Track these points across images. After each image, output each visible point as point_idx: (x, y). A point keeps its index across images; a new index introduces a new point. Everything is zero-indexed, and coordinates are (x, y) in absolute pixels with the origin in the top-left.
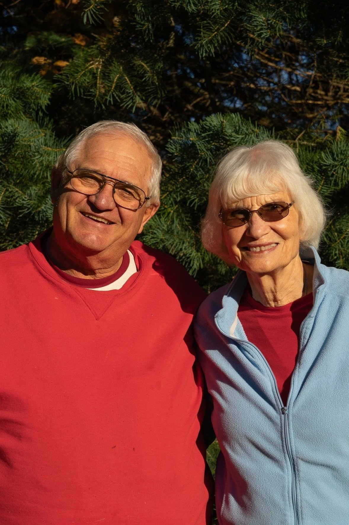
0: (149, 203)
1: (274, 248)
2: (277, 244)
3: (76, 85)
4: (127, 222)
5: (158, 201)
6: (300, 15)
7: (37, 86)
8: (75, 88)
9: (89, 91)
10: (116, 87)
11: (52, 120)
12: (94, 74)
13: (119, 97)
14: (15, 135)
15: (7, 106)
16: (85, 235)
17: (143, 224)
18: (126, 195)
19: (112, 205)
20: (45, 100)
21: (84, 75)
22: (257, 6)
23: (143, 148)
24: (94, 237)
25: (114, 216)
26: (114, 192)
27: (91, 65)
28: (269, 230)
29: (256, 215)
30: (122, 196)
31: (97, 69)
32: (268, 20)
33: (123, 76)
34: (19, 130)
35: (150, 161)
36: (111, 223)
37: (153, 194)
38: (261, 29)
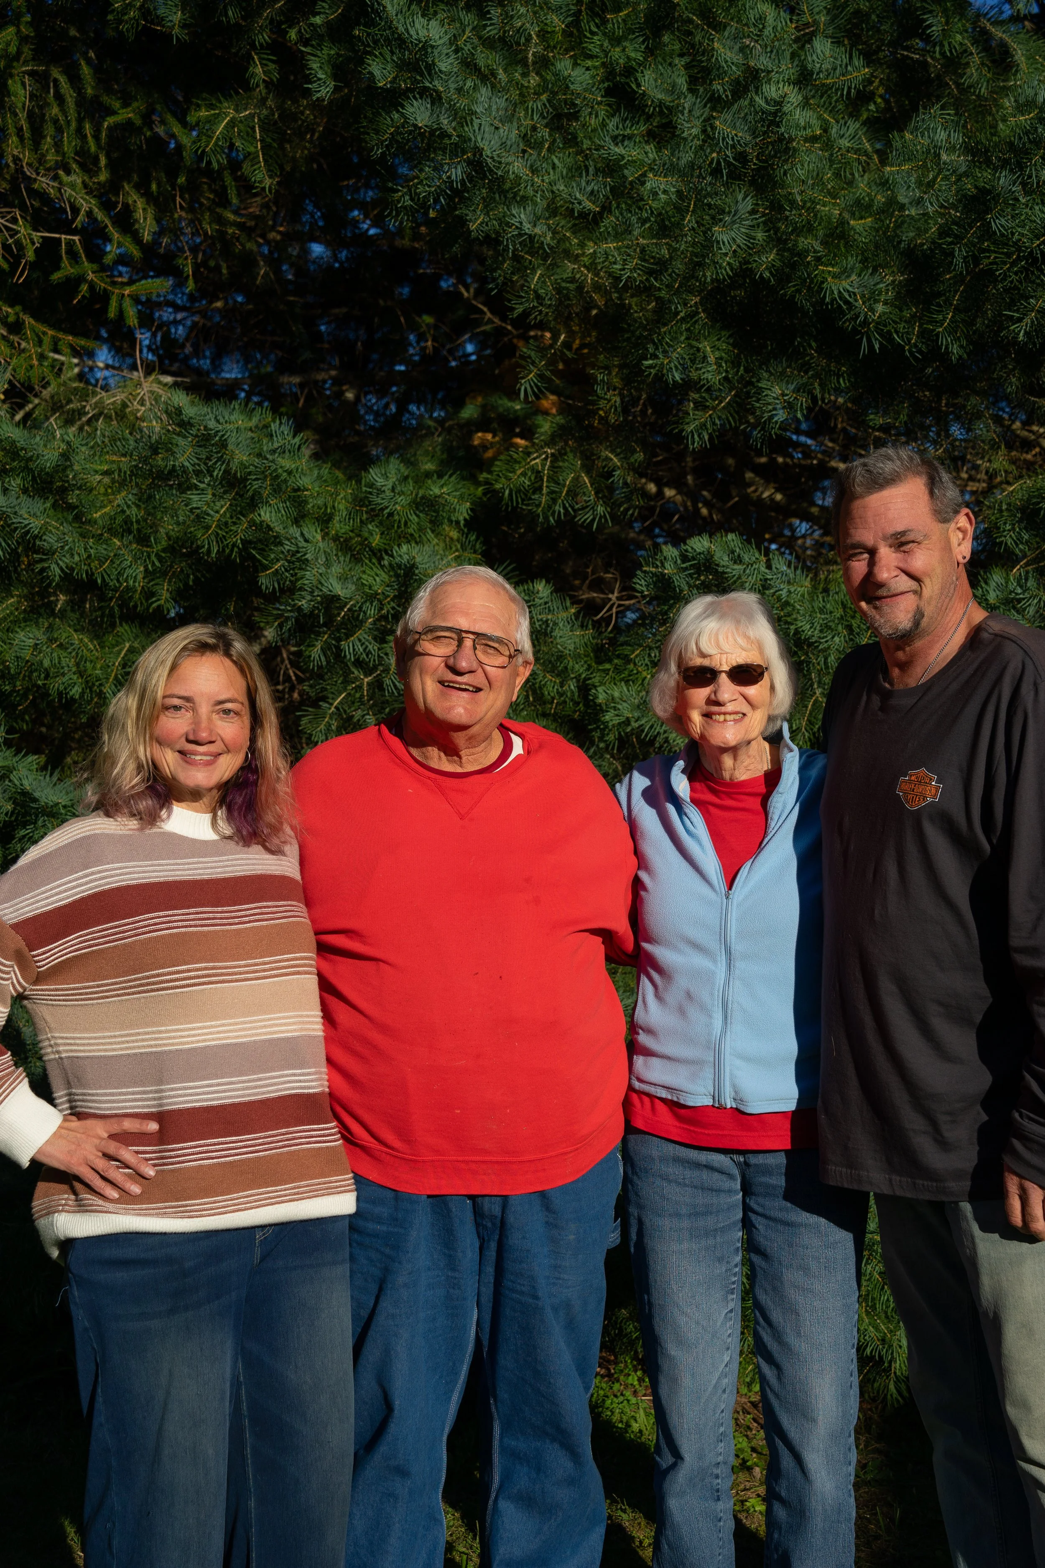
0: (520, 660)
1: (741, 720)
2: (744, 715)
3: (511, 491)
4: (496, 685)
5: (530, 656)
6: (839, 382)
7: (448, 494)
8: (510, 494)
9: (530, 499)
10: (568, 492)
11: (482, 539)
12: (538, 472)
13: (572, 508)
14: (414, 566)
15: (406, 523)
16: (450, 709)
17: (517, 689)
18: (491, 651)
19: (475, 665)
20: (463, 511)
21: (524, 474)
22: (771, 374)
23: (502, 592)
24: (461, 710)
25: (478, 679)
26: (475, 649)
27: (535, 459)
28: (737, 696)
29: (724, 675)
30: (485, 652)
31: (543, 465)
32: (783, 395)
33: (579, 476)
34: (418, 560)
35: (513, 606)
36: (478, 690)
37: (523, 647)
38: (775, 409)
